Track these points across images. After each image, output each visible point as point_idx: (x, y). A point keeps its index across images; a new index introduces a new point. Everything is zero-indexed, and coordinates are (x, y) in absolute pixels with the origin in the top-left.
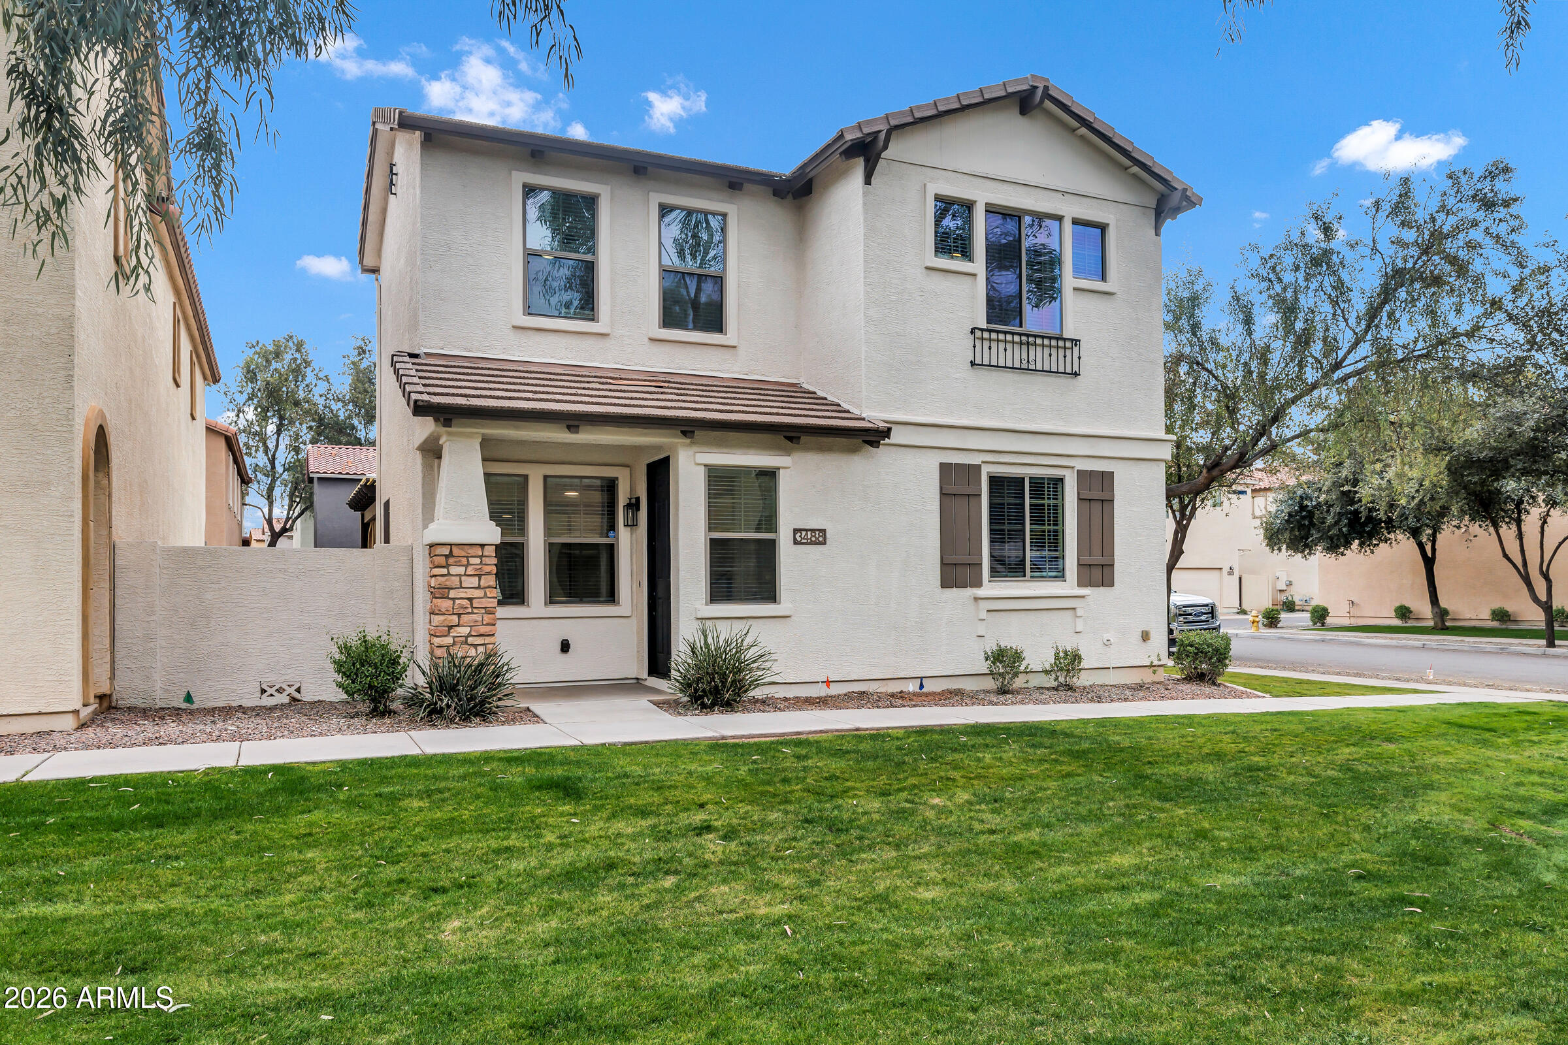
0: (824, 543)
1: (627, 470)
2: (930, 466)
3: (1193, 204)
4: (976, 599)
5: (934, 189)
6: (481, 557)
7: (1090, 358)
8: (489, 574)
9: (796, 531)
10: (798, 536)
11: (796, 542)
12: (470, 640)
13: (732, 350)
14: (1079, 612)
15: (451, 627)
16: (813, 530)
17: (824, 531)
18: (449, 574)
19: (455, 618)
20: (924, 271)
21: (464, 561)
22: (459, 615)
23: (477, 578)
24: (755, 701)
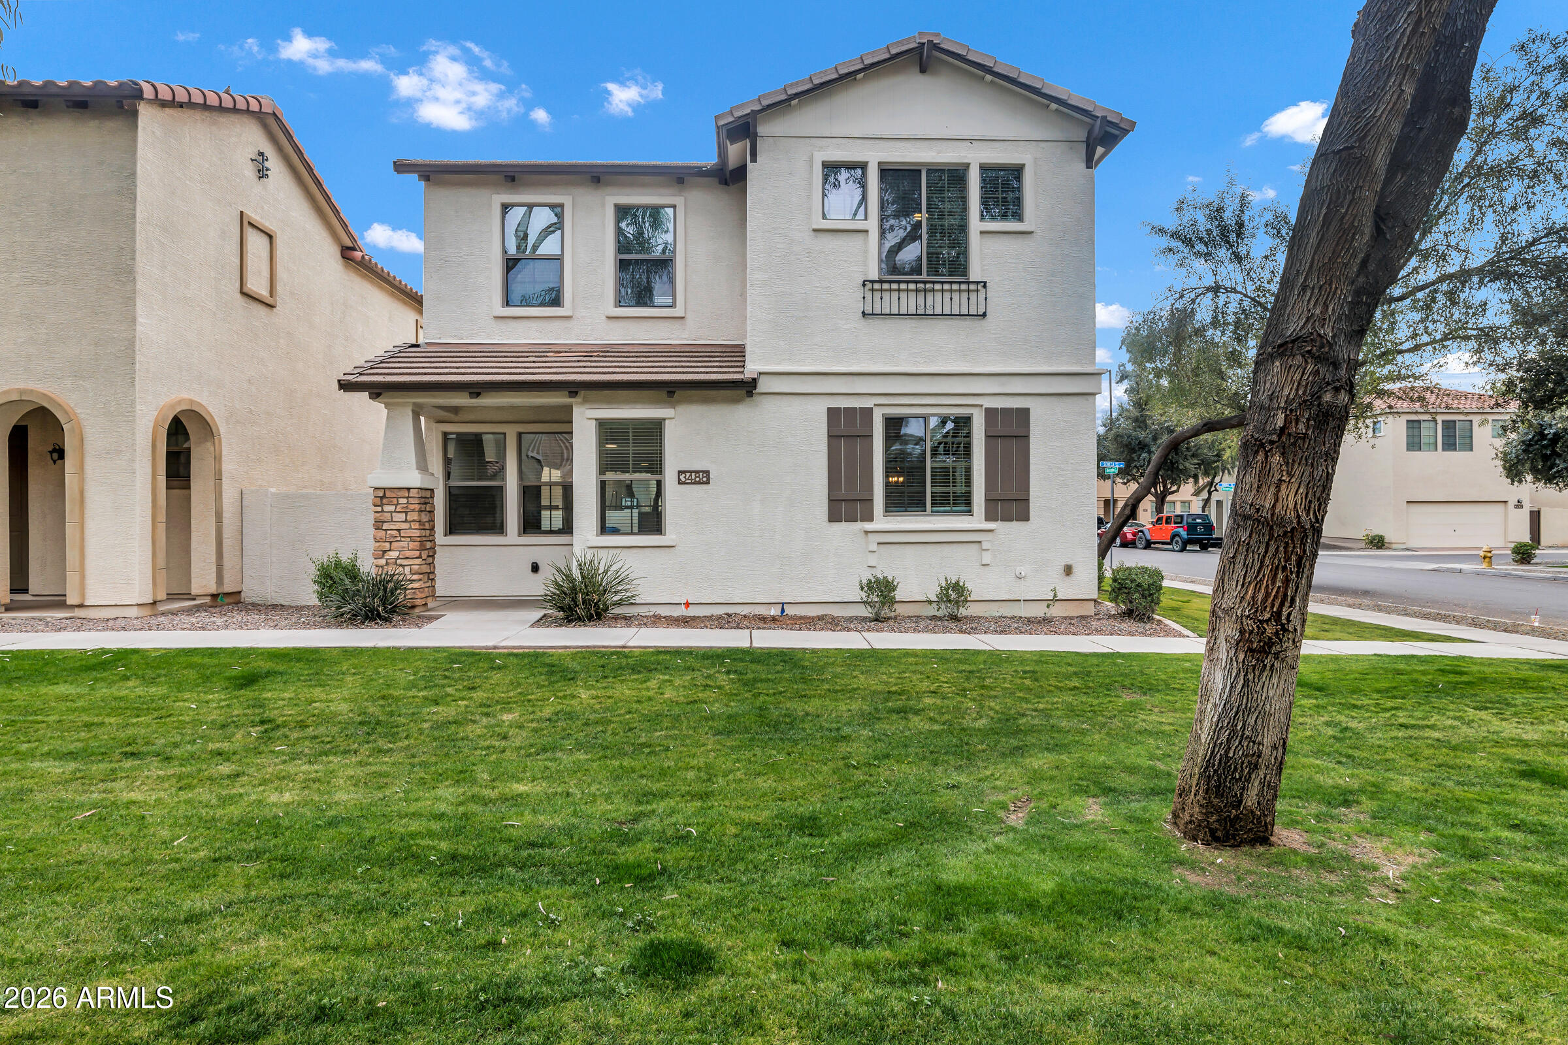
0: (708, 482)
2: (818, 411)
3: (1125, 132)
4: (867, 532)
5: (820, 157)
6: (408, 498)
7: (997, 299)
8: (413, 511)
9: (680, 473)
10: (682, 477)
11: (680, 482)
12: (399, 561)
13: (680, 321)
14: (985, 545)
15: (385, 552)
16: (697, 472)
17: (707, 473)
18: (383, 511)
19: (388, 545)
20: (812, 233)
21: (395, 501)
22: (391, 542)
23: (405, 514)
24: (616, 618)
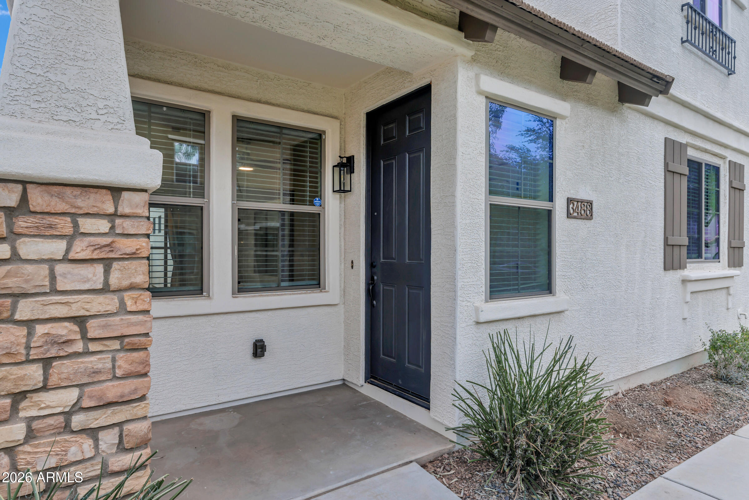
0: (590, 218)
1: (336, 123)
2: (659, 139)
4: (685, 281)
6: (112, 217)
9: (569, 201)
10: (570, 208)
11: (569, 215)
12: (78, 421)
16: (582, 201)
17: (591, 203)
19: (35, 369)
21: (63, 224)
22: (47, 363)
23: (100, 269)
